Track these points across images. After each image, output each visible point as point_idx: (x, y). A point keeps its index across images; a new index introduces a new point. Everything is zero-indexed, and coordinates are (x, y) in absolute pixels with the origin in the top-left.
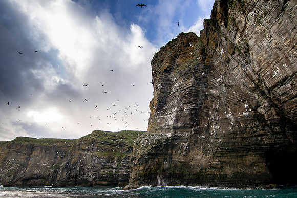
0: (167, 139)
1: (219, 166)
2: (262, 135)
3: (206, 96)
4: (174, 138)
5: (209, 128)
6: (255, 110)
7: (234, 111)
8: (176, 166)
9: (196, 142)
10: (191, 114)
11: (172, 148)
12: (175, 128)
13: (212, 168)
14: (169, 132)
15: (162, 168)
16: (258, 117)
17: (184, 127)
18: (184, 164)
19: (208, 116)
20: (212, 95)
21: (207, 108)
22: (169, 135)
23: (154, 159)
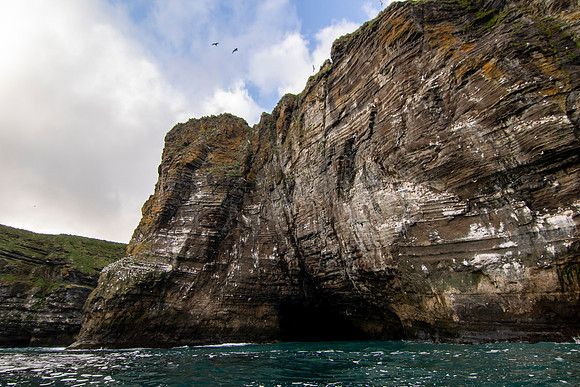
0: (165, 274)
1: (226, 317)
2: (281, 285)
3: (235, 222)
4: (175, 274)
5: (227, 266)
6: (282, 256)
7: (262, 252)
8: (167, 314)
9: (206, 283)
10: (209, 244)
11: (168, 288)
12: (181, 259)
13: (217, 318)
14: (170, 263)
15: (144, 316)
16: (282, 264)
17: (194, 260)
18: (180, 312)
19: (231, 250)
20: (243, 223)
21: (233, 239)
22: (169, 268)
23: (135, 302)
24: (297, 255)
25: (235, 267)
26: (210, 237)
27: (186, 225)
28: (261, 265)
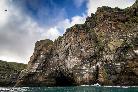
0: (33, 72)
1: (45, 81)
8: (33, 80)
9: (41, 74)
11: (34, 75)
12: (37, 69)
13: (43, 81)
14: (35, 70)
15: (29, 81)
18: (36, 80)
22: (34, 71)
23: (27, 78)
24: (59, 69)
25: (47, 71)
26: (43, 65)
27: (38, 62)
28: (52, 71)
